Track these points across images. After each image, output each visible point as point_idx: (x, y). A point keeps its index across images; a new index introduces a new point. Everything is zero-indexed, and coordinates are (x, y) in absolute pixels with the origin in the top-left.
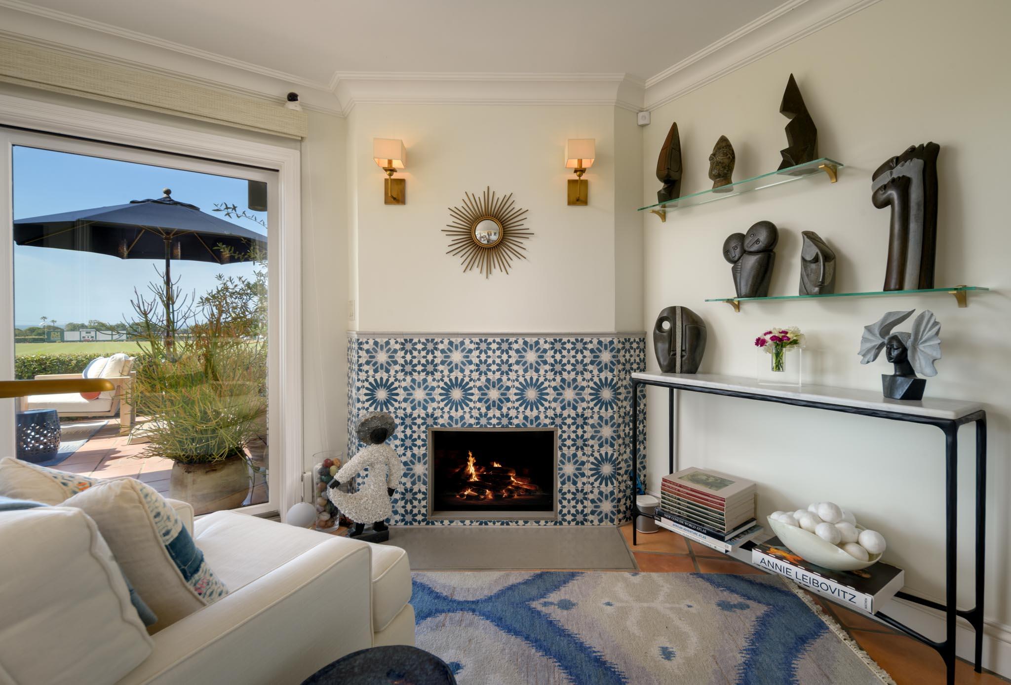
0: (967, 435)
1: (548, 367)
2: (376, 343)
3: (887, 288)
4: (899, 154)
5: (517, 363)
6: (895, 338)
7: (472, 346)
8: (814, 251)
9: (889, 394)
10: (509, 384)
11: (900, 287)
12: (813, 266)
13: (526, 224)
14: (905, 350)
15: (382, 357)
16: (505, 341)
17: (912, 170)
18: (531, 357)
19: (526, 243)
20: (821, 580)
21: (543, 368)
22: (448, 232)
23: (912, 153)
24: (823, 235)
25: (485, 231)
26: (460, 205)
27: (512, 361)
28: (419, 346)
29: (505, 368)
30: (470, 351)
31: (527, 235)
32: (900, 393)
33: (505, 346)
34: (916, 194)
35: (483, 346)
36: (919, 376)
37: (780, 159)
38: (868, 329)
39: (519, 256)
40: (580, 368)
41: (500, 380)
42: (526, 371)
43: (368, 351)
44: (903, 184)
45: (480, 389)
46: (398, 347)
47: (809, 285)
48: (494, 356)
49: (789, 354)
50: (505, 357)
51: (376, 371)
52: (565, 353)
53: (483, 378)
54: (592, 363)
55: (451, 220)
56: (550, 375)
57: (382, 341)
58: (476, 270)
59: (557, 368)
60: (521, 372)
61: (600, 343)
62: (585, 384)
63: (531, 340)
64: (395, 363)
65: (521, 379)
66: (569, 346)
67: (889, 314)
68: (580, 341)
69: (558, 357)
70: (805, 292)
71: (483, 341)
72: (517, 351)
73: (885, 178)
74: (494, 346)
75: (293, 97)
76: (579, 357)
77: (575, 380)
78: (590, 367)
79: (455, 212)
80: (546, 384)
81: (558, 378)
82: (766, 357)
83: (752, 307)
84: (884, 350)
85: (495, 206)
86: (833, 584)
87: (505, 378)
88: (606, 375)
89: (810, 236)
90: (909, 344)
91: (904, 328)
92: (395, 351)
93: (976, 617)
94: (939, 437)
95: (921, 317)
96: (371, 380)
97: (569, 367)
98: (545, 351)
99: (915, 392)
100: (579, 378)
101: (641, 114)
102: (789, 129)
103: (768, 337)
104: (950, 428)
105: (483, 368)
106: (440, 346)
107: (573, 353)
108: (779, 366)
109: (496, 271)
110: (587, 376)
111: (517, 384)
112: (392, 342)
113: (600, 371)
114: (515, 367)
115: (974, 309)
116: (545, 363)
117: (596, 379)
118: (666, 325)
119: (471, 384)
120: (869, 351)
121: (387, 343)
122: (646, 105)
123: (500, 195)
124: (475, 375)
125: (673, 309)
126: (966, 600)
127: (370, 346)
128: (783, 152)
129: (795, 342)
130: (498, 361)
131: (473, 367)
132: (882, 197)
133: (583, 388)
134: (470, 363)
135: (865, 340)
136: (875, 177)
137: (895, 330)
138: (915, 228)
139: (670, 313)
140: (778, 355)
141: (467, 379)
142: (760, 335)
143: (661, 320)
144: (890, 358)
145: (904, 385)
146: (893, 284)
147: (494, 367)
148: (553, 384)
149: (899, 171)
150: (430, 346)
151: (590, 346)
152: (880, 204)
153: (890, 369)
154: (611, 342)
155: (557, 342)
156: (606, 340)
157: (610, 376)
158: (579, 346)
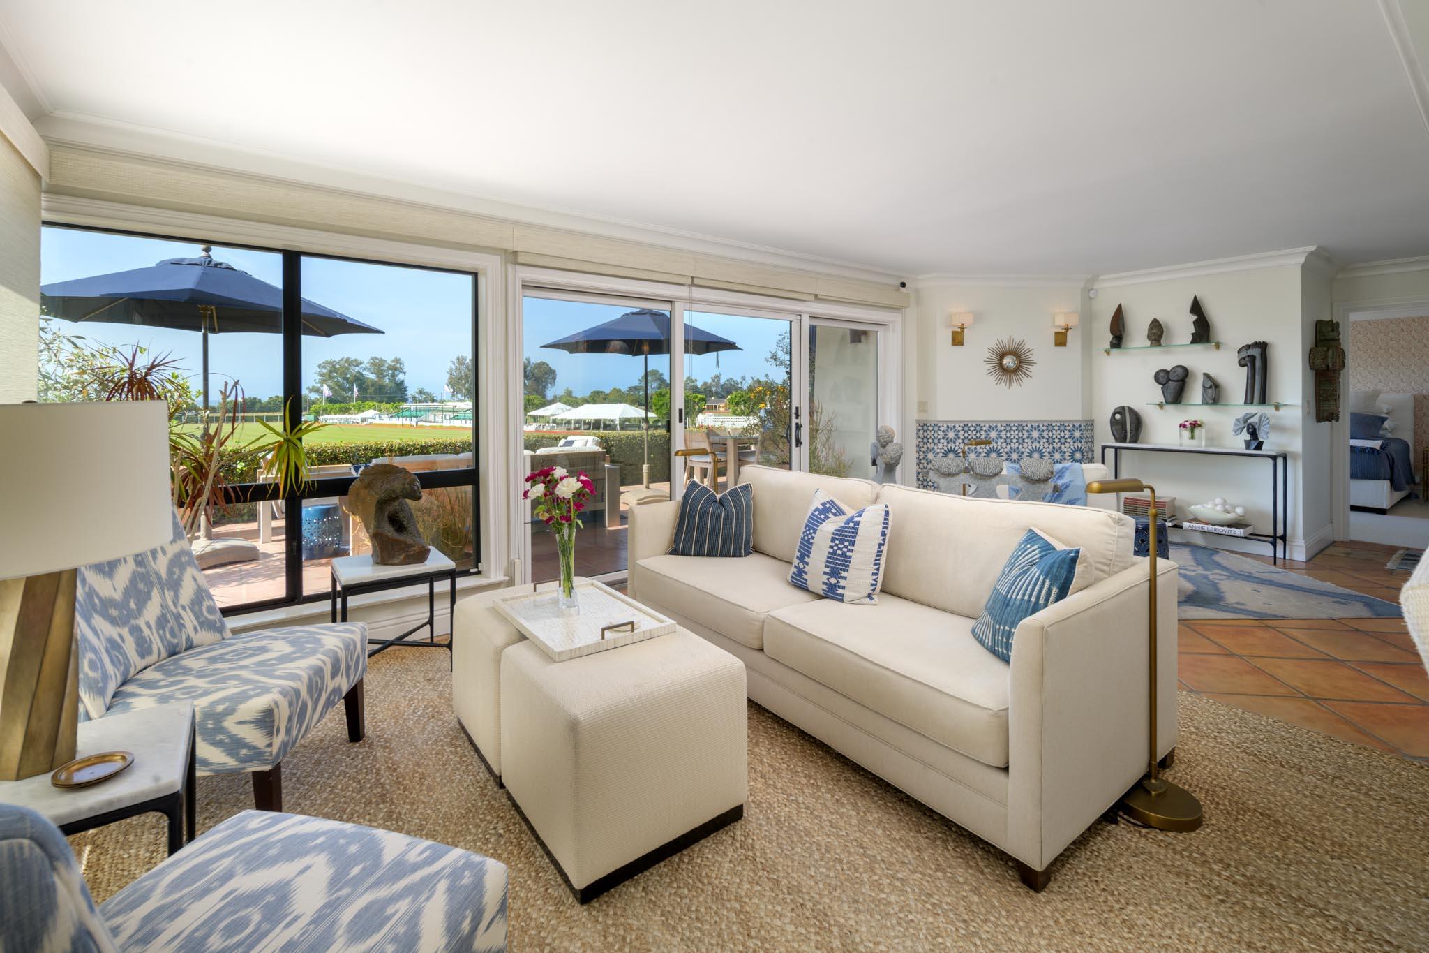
0: (1280, 462)
1: (1045, 440)
2: (948, 427)
3: (1246, 403)
4: (1250, 343)
5: (1028, 438)
6: (1250, 424)
7: (1002, 428)
8: (1209, 384)
9: (1248, 447)
10: (1023, 450)
11: (1252, 403)
12: (1210, 390)
13: (1032, 358)
14: (1255, 429)
15: (951, 435)
16: (1020, 426)
17: (1256, 352)
18: (1035, 434)
19: (1031, 368)
20: (1220, 528)
21: (1042, 441)
22: (988, 362)
23: (1256, 344)
24: (1212, 374)
25: (1009, 361)
26: (994, 346)
27: (1025, 437)
28: (972, 429)
29: (1021, 441)
30: (1001, 431)
31: (1032, 363)
32: (1254, 446)
33: (1020, 428)
34: (1258, 363)
35: (1008, 428)
36: (1260, 439)
37: (1191, 338)
38: (1237, 420)
39: (1027, 375)
40: (1063, 441)
41: (1018, 448)
42: (1032, 442)
43: (943, 431)
44: (1253, 358)
45: (1007, 453)
46: (960, 429)
47: (1208, 399)
48: (1014, 434)
49: (1197, 431)
50: (1020, 435)
51: (948, 443)
52: (1054, 432)
53: (1009, 447)
54: (1070, 438)
55: (989, 355)
56: (1046, 445)
57: (951, 425)
58: (1003, 384)
59: (1050, 441)
60: (1030, 443)
61: (1074, 426)
62: (1066, 450)
63: (1035, 425)
64: (959, 438)
65: (1030, 448)
66: (1056, 428)
67: (1247, 414)
68: (1062, 426)
69: (1050, 434)
70: (1205, 402)
71: (1008, 426)
72: (1028, 431)
73: (1244, 354)
74: (1014, 428)
75: (903, 285)
76: (1062, 434)
77: (1060, 448)
78: (1069, 440)
79: (991, 350)
80: (1044, 450)
81: (1051, 447)
82: (1186, 433)
83: (1170, 408)
84: (1245, 429)
85: (1014, 347)
86: (1226, 528)
87: (1021, 447)
88: (1078, 444)
89: (1207, 376)
90: (1257, 427)
91: (1254, 420)
92: (959, 431)
93: (1284, 538)
94: (1270, 461)
95: (1262, 415)
96: (945, 448)
97: (1057, 440)
98: (1043, 431)
99: (1259, 446)
100: (1063, 446)
101: (1092, 292)
102: (1195, 323)
103: (1187, 423)
104: (1274, 458)
105: (1008, 441)
106: (984, 428)
107: (1059, 432)
108: (1192, 437)
109: (1014, 384)
110: (1067, 445)
111: (1028, 450)
112: (957, 426)
113: (1074, 442)
114: (1026, 440)
115: (1282, 411)
116: (1043, 438)
117: (1072, 447)
118: (1118, 416)
119: (1002, 450)
120: (1238, 430)
121: (954, 427)
122: (1095, 287)
123: (1016, 341)
124: (1004, 445)
125: (1123, 408)
126: (1280, 532)
127: (944, 428)
128: (1193, 334)
129: (1200, 426)
130: (1017, 437)
131: (1002, 440)
132: (1243, 363)
133: (1065, 452)
134: (1001, 438)
135: (1235, 425)
136: (1239, 352)
137: (1249, 421)
138: (1258, 378)
139: (1121, 410)
140: (1192, 432)
141: (999, 448)
142: (1182, 422)
143: (1114, 414)
144: (1248, 432)
145: (1254, 444)
146: (1248, 402)
147: (1014, 441)
148: (1048, 450)
149: (1251, 352)
150: (978, 428)
151: (1068, 428)
152: (1242, 366)
153: (1248, 437)
154: (1080, 426)
155: (1050, 426)
156: (1077, 425)
157: (1080, 445)
158: (1062, 428)
